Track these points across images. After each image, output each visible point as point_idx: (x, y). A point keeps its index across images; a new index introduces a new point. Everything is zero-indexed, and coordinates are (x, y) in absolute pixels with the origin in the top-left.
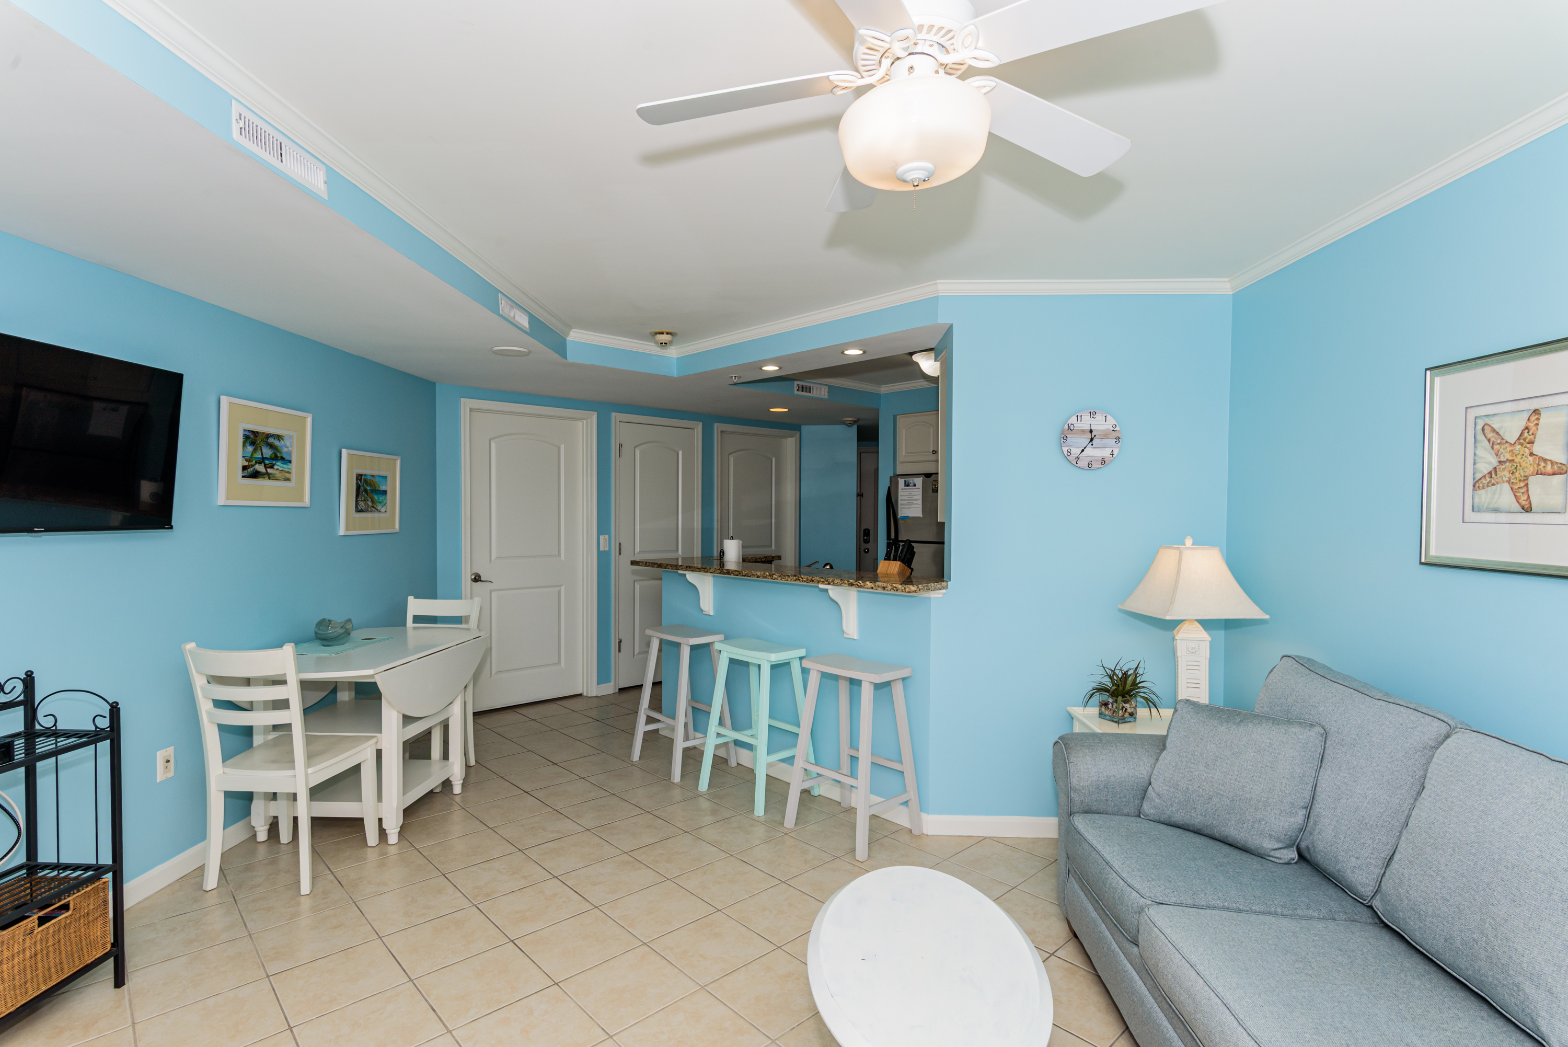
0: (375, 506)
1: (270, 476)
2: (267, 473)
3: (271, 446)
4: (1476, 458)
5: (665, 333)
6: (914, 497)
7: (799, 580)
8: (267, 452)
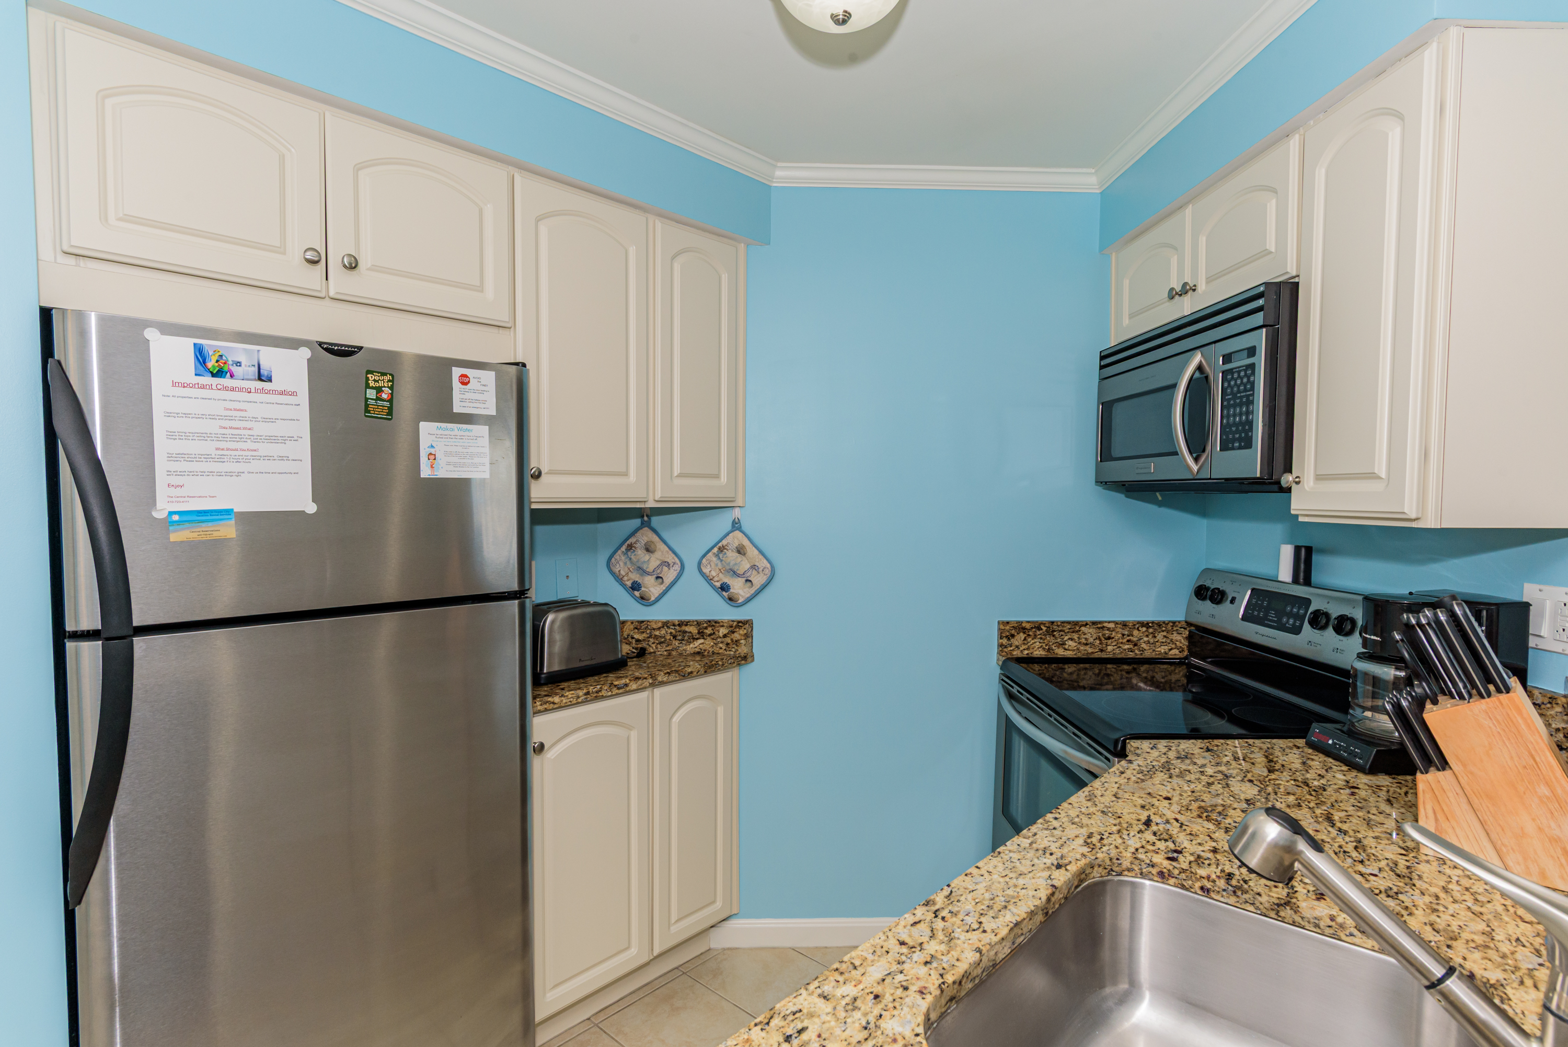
6: (260, 429)
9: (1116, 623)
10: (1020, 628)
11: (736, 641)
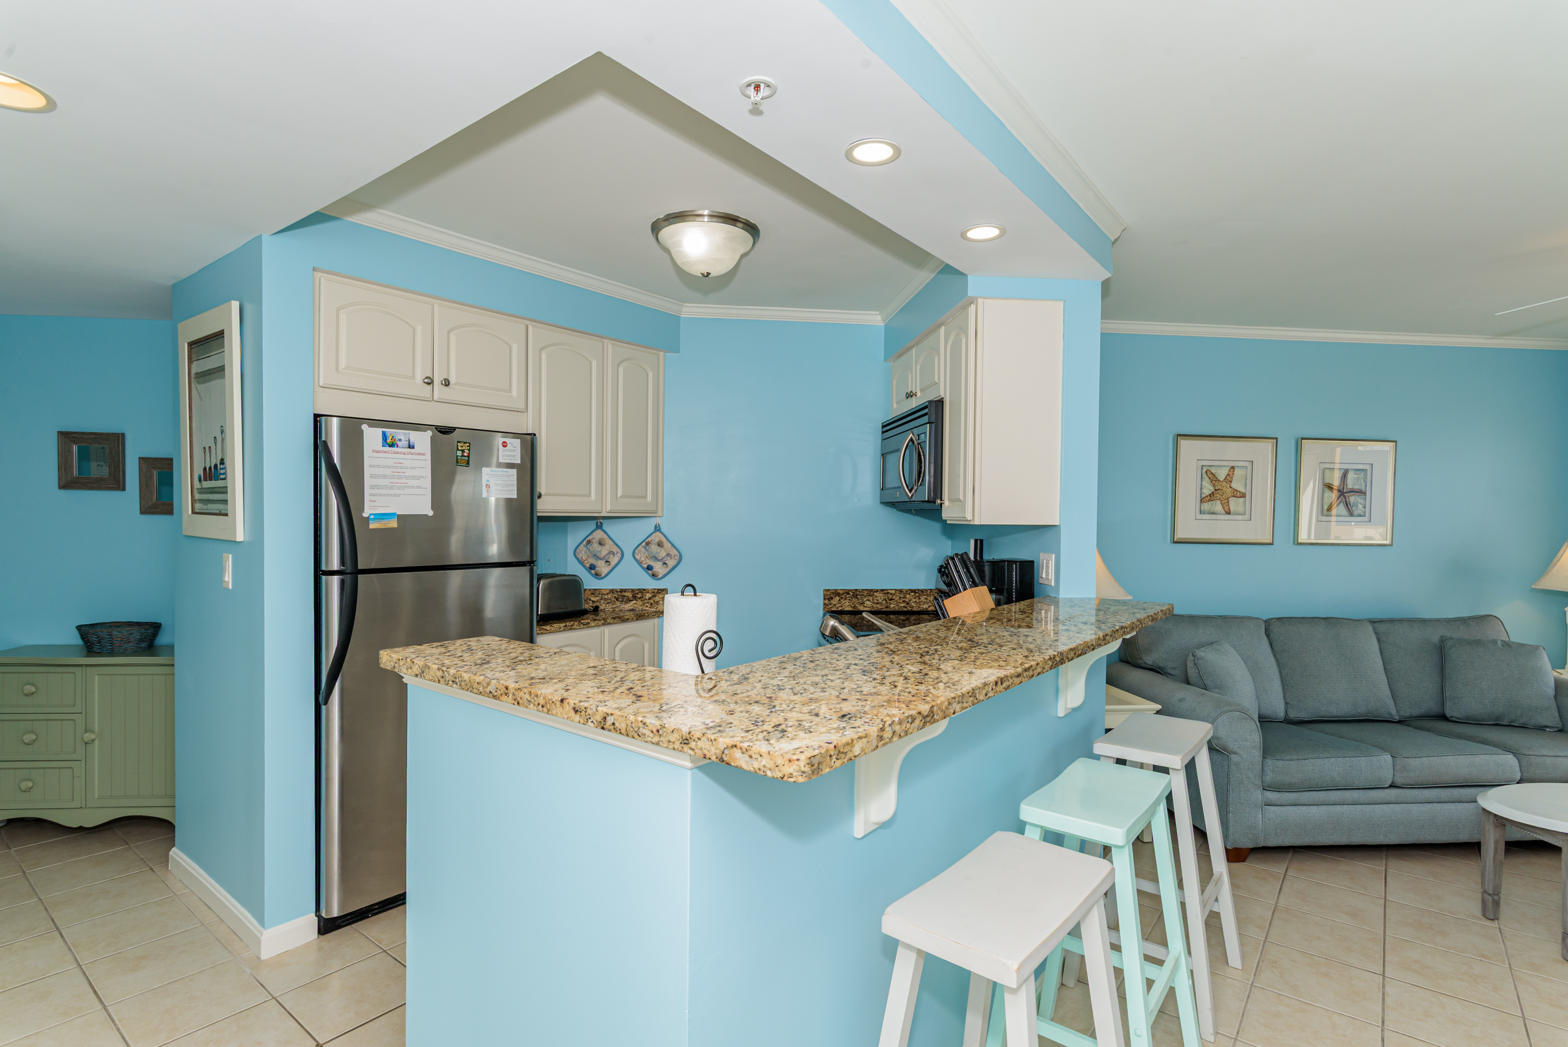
4: (1202, 486)
6: (409, 473)
9: (896, 590)
10: (836, 593)
11: (657, 602)
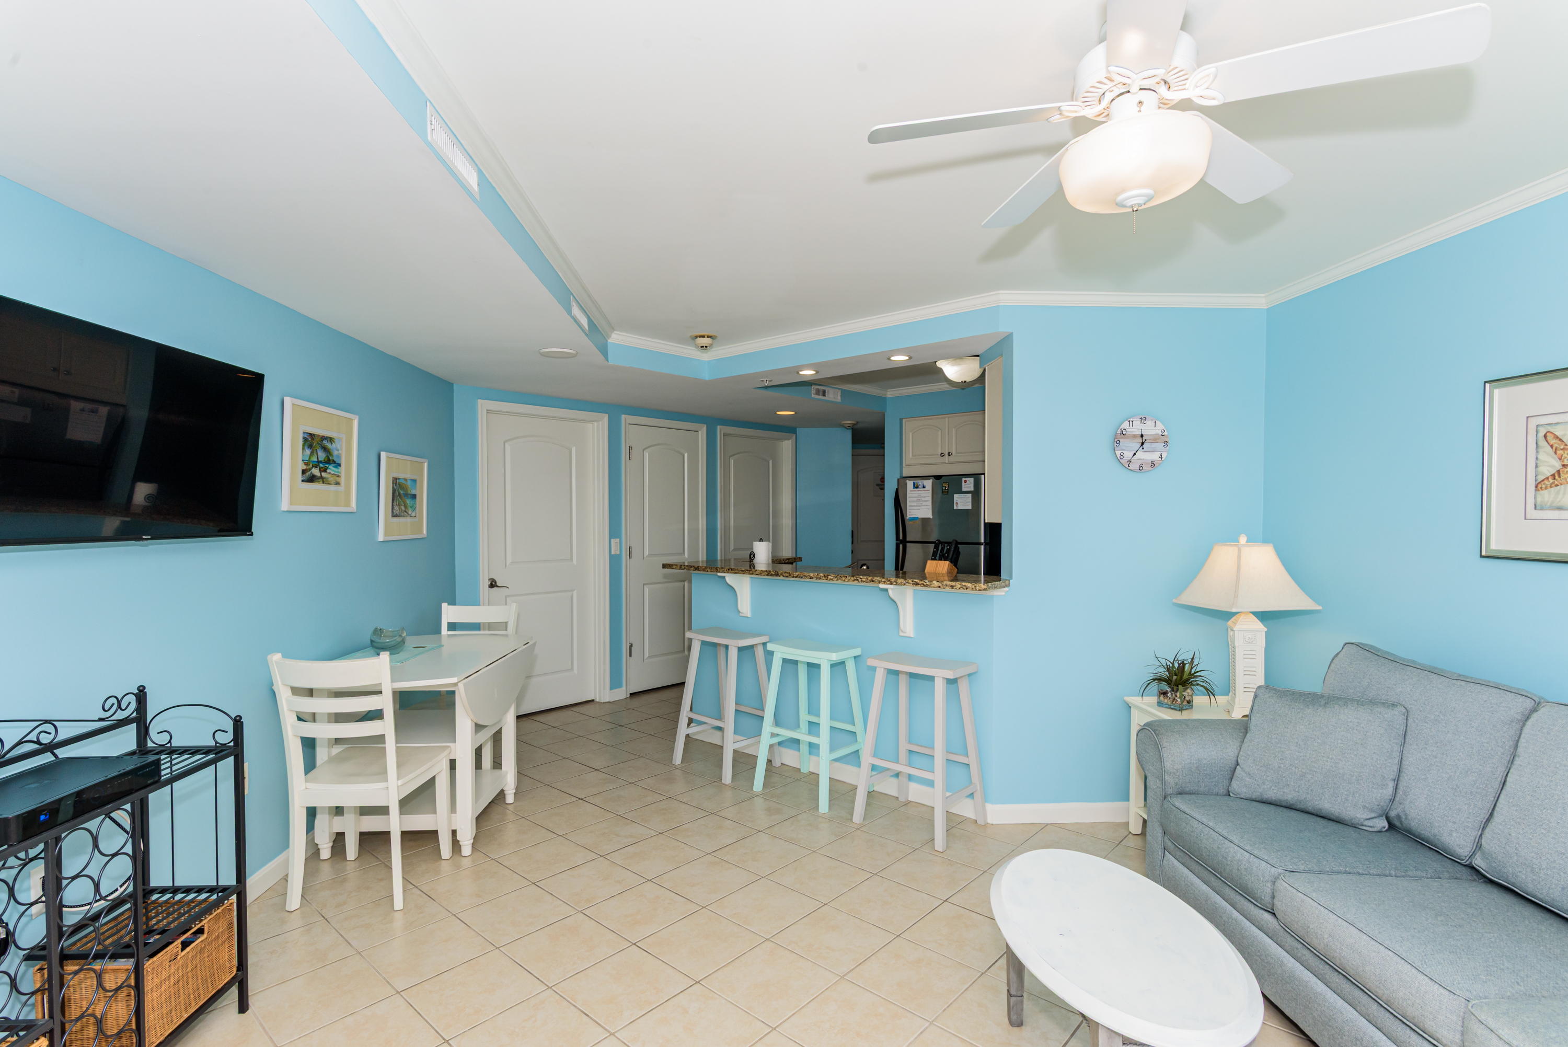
0: (407, 510)
1: (323, 480)
2: (322, 478)
3: (325, 449)
4: (1538, 462)
5: (706, 336)
6: (924, 499)
7: (857, 580)
8: (322, 455)
